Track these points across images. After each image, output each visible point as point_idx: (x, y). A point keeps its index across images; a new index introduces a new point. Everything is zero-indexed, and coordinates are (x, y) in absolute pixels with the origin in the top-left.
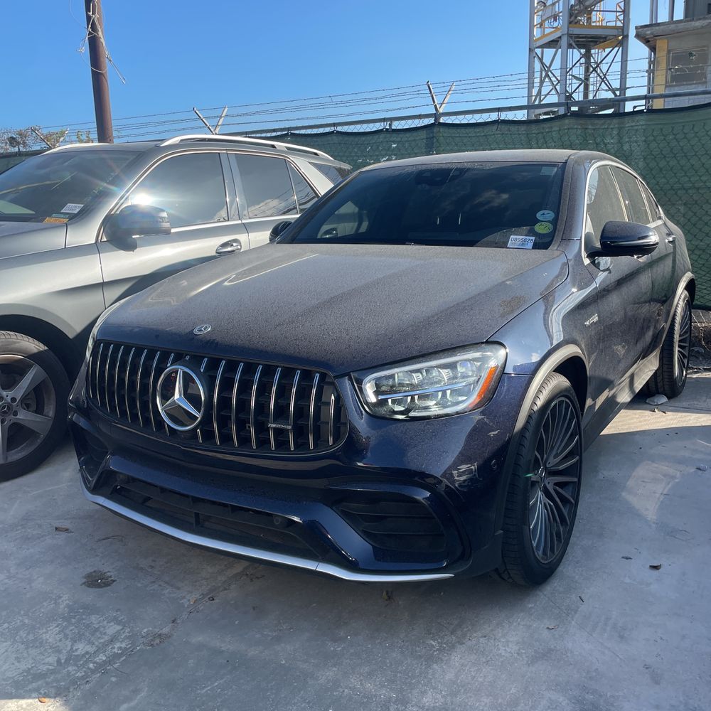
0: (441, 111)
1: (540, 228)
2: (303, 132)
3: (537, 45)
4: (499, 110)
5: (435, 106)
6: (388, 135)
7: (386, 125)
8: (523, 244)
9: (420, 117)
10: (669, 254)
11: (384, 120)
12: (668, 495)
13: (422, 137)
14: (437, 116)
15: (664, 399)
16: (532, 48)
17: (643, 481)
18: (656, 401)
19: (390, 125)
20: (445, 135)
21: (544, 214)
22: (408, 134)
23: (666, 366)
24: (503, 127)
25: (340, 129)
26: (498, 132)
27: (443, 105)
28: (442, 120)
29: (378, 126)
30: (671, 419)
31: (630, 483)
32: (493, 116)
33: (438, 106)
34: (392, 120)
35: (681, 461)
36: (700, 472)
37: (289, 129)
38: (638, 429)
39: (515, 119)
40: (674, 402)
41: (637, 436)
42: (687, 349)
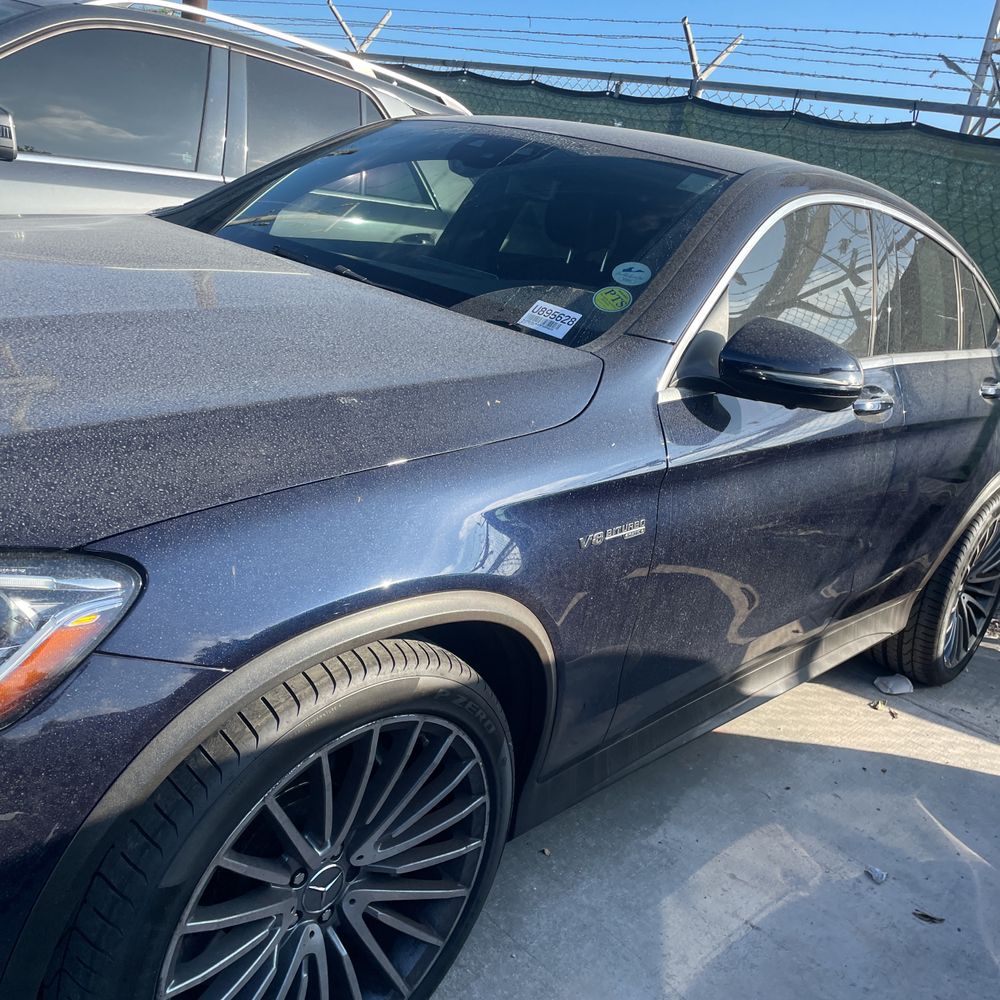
0: (704, 77)
1: (605, 300)
2: (487, 73)
3: (997, 49)
4: (798, 94)
5: (694, 67)
6: (612, 105)
7: (611, 86)
8: (551, 324)
9: (667, 81)
10: (977, 419)
11: (609, 76)
12: (757, 928)
13: (664, 118)
14: (694, 84)
15: (906, 687)
16: (988, 51)
17: (733, 876)
18: (891, 685)
19: (618, 87)
20: (701, 121)
21: (630, 270)
22: (643, 109)
23: (923, 629)
24: (797, 126)
25: (543, 79)
26: (788, 134)
27: (712, 69)
28: (700, 95)
29: (600, 86)
30: (896, 734)
31: (703, 874)
32: (786, 104)
33: (698, 68)
34: (622, 78)
35: (846, 845)
36: (869, 883)
37: (465, 64)
38: (816, 741)
39: (824, 117)
40: (928, 697)
41: (804, 757)
42: (991, 602)
